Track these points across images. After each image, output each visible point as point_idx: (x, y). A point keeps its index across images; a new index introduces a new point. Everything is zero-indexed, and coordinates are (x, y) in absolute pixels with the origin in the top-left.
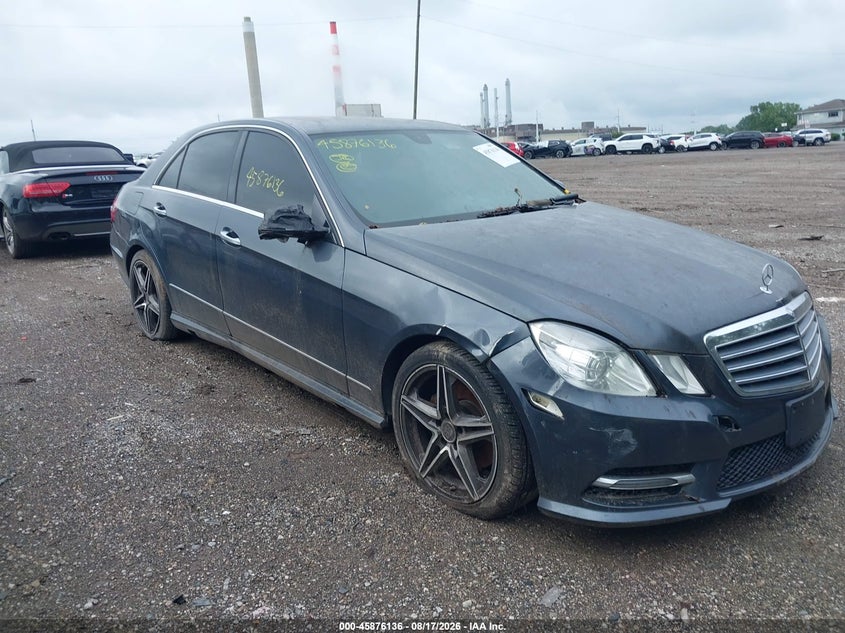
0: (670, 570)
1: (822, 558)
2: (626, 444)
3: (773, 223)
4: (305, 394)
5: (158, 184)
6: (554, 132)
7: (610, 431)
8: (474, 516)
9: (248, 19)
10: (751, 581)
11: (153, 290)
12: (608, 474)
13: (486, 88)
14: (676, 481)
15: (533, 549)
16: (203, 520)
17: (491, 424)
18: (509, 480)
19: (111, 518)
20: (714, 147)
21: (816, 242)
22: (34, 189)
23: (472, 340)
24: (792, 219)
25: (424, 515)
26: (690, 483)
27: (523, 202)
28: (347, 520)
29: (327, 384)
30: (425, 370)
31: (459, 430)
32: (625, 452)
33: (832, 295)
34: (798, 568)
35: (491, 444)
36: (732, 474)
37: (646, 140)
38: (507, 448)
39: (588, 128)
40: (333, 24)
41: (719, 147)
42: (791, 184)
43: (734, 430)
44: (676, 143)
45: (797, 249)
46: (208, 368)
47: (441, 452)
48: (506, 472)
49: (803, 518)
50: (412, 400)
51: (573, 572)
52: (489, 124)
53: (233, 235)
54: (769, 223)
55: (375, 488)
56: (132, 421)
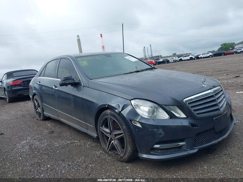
0: (180, 173)
1: (229, 166)
2: (161, 134)
3: (225, 74)
4: (79, 131)
5: (40, 76)
6: (165, 57)
7: (155, 130)
8: (122, 161)
9: (78, 36)
10: (206, 174)
11: (39, 106)
12: (157, 144)
13: (144, 47)
14: (180, 145)
15: (139, 170)
16: (41, 169)
17: (123, 132)
18: (130, 149)
19: (15, 170)
20: (211, 56)
21: (237, 78)
22: (13, 83)
23: (115, 107)
24: (231, 72)
25: (107, 162)
26: (185, 145)
27: (138, 70)
28: (84, 165)
29: (82, 127)
30: (105, 118)
31: (116, 135)
32: (161, 136)
33: (241, 91)
34: (221, 169)
35: (124, 138)
36: (198, 141)
37: (191, 56)
38: (128, 139)
39: (174, 55)
40: (101, 35)
41: (212, 56)
42: (232, 63)
43: (197, 128)
44: (200, 56)
45: (232, 80)
46: (53, 126)
47: (112, 143)
48: (128, 146)
49: (225, 154)
50: (103, 128)
51: (150, 175)
52: (146, 57)
53: (56, 87)
54: (224, 74)
55: (94, 156)
56: (28, 143)
